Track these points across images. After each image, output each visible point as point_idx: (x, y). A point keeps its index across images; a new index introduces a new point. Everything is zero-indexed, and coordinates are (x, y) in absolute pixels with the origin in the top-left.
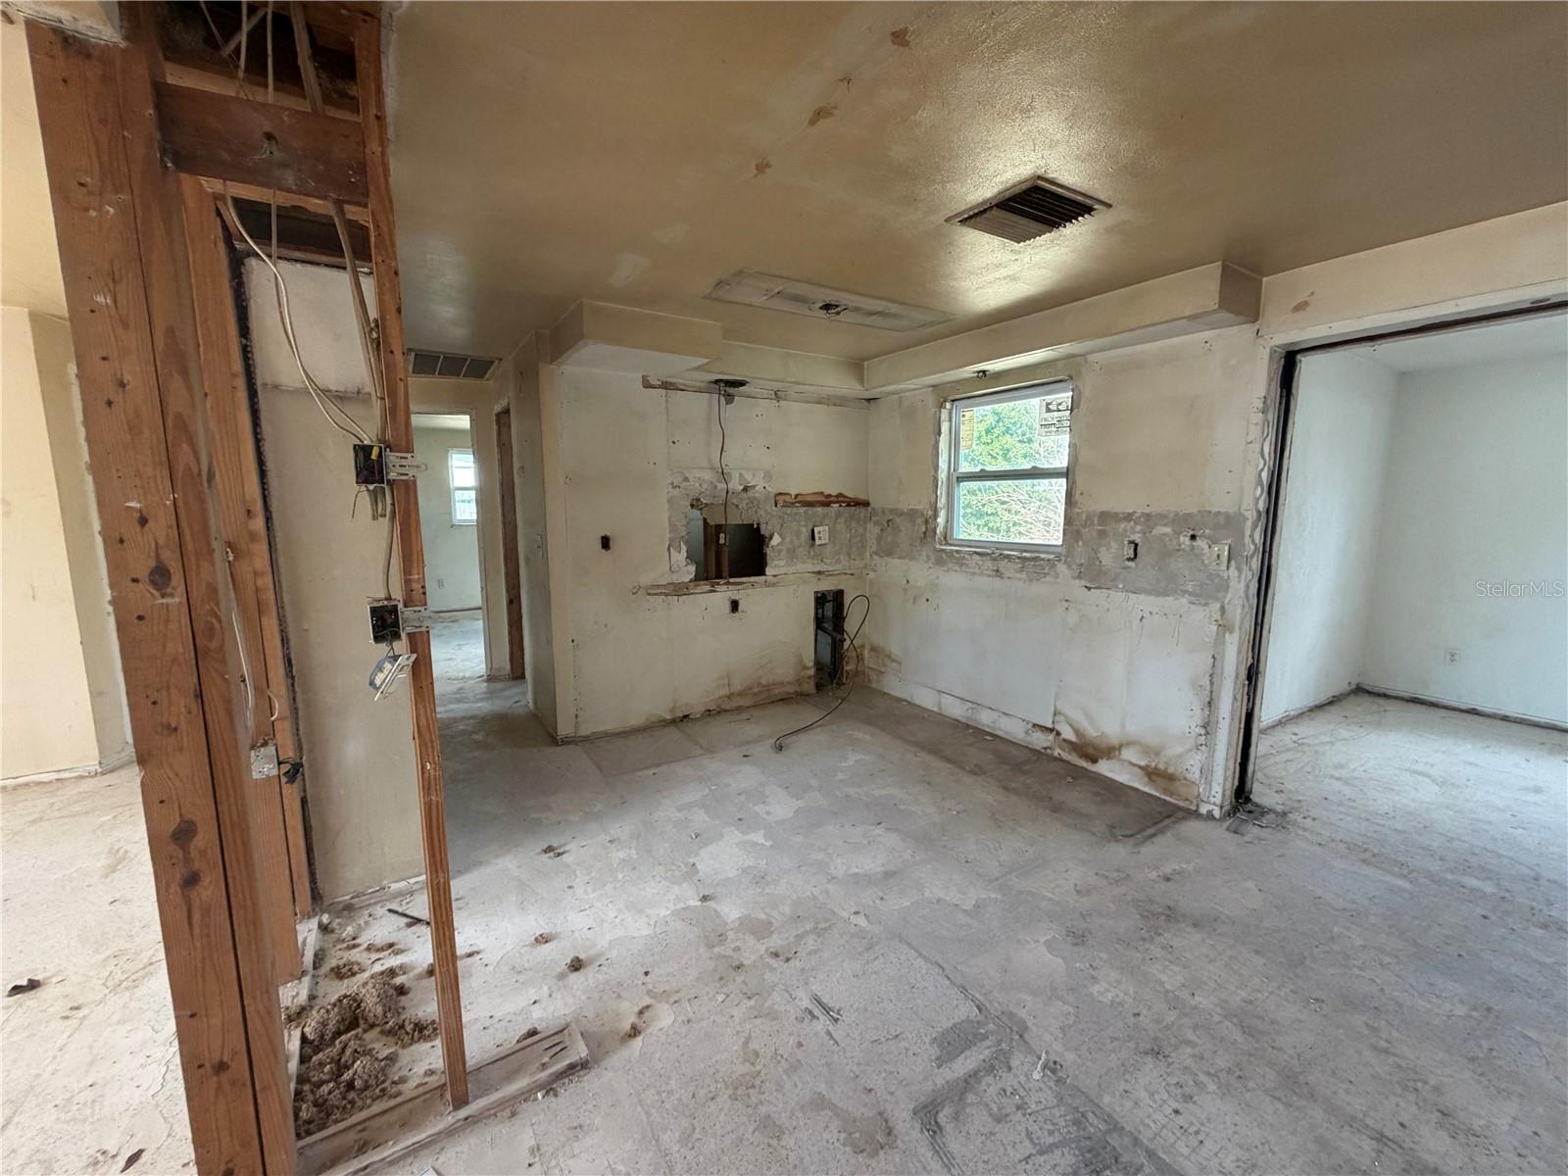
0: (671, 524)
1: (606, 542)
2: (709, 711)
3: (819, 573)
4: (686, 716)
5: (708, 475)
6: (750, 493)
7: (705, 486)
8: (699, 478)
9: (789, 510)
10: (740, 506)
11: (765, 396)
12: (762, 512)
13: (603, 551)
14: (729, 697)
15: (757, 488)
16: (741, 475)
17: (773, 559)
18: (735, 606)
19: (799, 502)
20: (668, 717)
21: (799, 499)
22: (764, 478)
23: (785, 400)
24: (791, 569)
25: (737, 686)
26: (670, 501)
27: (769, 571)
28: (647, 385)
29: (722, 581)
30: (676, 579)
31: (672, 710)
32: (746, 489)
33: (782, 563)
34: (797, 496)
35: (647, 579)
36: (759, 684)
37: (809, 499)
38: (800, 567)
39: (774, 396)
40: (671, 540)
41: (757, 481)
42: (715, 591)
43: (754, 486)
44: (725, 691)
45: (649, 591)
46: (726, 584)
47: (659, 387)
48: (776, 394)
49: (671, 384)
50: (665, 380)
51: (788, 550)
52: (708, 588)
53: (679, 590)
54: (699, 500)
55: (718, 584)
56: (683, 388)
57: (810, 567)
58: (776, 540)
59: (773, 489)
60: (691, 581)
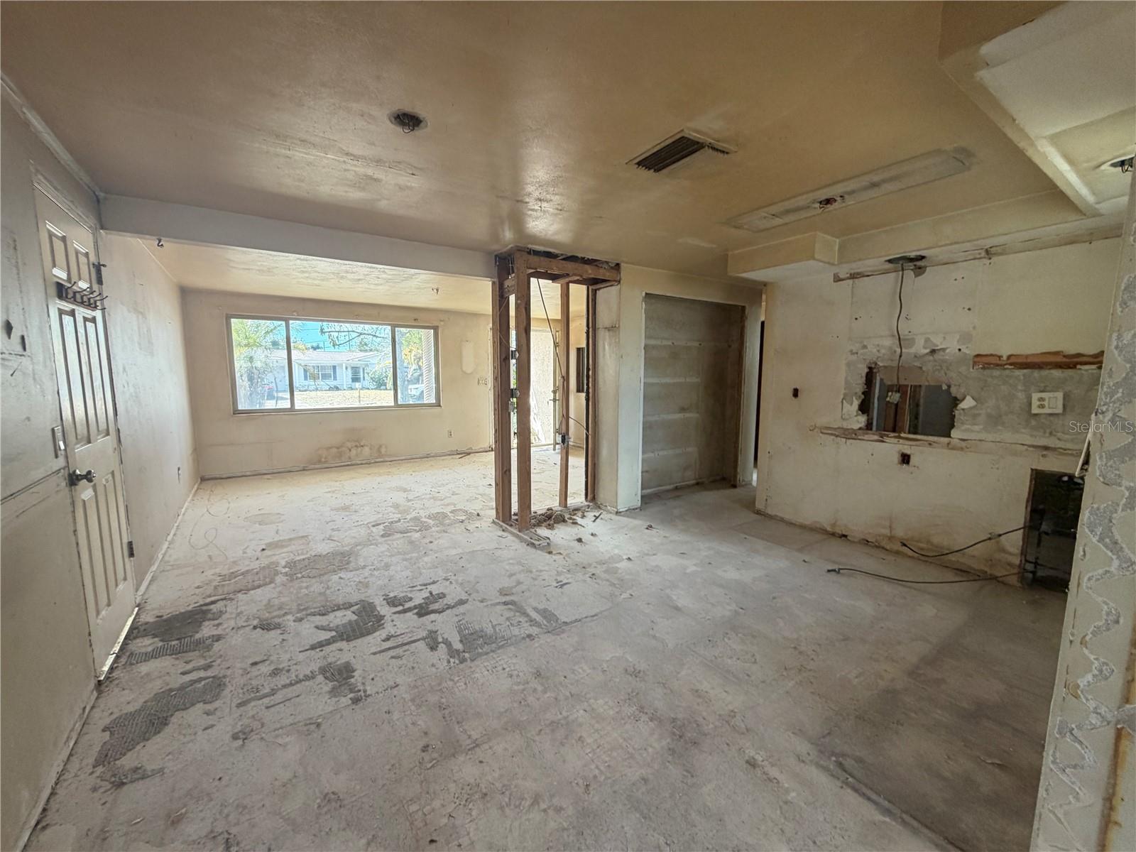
0: (847, 382)
1: (796, 393)
2: (867, 541)
3: (1046, 448)
4: (845, 536)
5: (888, 342)
6: (938, 356)
7: (883, 351)
8: (878, 345)
9: (996, 373)
10: (924, 369)
11: (972, 257)
12: (953, 375)
13: (793, 398)
14: (891, 538)
15: (948, 351)
16: (927, 340)
17: (963, 423)
18: (905, 459)
19: (1011, 364)
20: (829, 529)
21: (1012, 360)
22: (958, 341)
23: (1001, 254)
24: (990, 437)
25: (900, 532)
26: (848, 365)
27: (955, 433)
28: (837, 279)
29: (892, 434)
30: (845, 425)
31: (834, 525)
32: (933, 351)
33: (976, 428)
34: (1009, 357)
35: (823, 421)
36: (928, 542)
37: (1036, 360)
38: (1007, 436)
39: (983, 254)
40: (845, 395)
41: (951, 346)
42: (883, 442)
43: (944, 350)
44: (886, 532)
45: (823, 431)
46: (895, 437)
47: (848, 278)
48: (987, 252)
49: (858, 274)
50: (852, 272)
51: (989, 416)
52: (876, 437)
53: (849, 434)
54: (876, 364)
55: (887, 436)
56: (869, 274)
57: (1029, 441)
58: (968, 403)
59: (970, 351)
60: (860, 429)
